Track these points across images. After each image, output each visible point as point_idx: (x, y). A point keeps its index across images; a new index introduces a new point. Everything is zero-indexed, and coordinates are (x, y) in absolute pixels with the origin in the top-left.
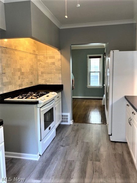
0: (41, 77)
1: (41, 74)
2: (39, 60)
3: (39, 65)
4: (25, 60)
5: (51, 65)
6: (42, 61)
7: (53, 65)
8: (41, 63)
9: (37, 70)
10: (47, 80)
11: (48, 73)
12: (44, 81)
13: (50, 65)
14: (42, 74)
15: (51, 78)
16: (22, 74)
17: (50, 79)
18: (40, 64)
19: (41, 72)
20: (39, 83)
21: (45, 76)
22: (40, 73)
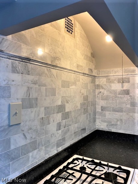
0: (101, 117)
1: (100, 111)
2: (98, 87)
3: (98, 94)
4: (74, 87)
5: (122, 96)
6: (103, 88)
7: (126, 96)
8: (101, 90)
9: (94, 104)
10: (112, 123)
11: (115, 110)
12: (105, 124)
13: (119, 94)
14: (102, 110)
15: (121, 120)
16: (66, 116)
17: (118, 121)
18: (101, 92)
19: (102, 107)
20: (97, 127)
21: (108, 115)
22: (99, 109)
